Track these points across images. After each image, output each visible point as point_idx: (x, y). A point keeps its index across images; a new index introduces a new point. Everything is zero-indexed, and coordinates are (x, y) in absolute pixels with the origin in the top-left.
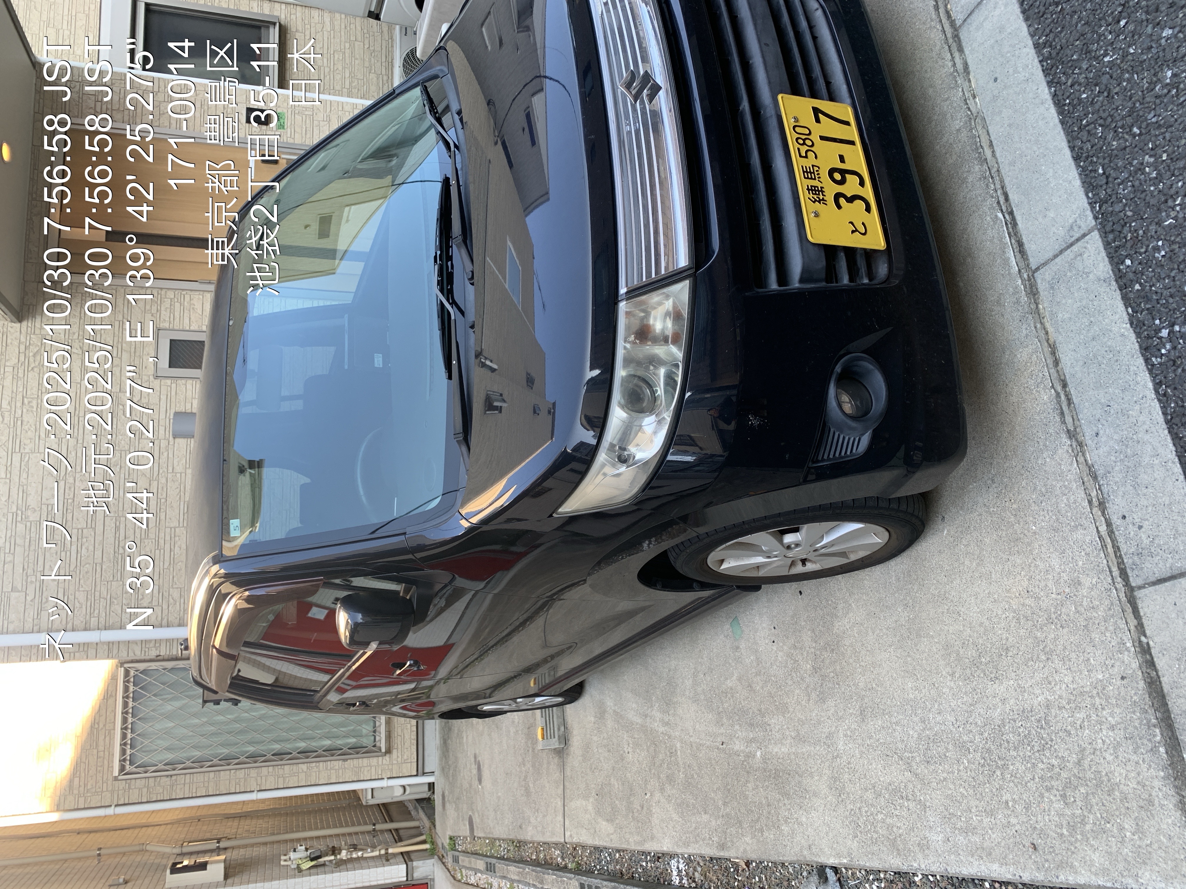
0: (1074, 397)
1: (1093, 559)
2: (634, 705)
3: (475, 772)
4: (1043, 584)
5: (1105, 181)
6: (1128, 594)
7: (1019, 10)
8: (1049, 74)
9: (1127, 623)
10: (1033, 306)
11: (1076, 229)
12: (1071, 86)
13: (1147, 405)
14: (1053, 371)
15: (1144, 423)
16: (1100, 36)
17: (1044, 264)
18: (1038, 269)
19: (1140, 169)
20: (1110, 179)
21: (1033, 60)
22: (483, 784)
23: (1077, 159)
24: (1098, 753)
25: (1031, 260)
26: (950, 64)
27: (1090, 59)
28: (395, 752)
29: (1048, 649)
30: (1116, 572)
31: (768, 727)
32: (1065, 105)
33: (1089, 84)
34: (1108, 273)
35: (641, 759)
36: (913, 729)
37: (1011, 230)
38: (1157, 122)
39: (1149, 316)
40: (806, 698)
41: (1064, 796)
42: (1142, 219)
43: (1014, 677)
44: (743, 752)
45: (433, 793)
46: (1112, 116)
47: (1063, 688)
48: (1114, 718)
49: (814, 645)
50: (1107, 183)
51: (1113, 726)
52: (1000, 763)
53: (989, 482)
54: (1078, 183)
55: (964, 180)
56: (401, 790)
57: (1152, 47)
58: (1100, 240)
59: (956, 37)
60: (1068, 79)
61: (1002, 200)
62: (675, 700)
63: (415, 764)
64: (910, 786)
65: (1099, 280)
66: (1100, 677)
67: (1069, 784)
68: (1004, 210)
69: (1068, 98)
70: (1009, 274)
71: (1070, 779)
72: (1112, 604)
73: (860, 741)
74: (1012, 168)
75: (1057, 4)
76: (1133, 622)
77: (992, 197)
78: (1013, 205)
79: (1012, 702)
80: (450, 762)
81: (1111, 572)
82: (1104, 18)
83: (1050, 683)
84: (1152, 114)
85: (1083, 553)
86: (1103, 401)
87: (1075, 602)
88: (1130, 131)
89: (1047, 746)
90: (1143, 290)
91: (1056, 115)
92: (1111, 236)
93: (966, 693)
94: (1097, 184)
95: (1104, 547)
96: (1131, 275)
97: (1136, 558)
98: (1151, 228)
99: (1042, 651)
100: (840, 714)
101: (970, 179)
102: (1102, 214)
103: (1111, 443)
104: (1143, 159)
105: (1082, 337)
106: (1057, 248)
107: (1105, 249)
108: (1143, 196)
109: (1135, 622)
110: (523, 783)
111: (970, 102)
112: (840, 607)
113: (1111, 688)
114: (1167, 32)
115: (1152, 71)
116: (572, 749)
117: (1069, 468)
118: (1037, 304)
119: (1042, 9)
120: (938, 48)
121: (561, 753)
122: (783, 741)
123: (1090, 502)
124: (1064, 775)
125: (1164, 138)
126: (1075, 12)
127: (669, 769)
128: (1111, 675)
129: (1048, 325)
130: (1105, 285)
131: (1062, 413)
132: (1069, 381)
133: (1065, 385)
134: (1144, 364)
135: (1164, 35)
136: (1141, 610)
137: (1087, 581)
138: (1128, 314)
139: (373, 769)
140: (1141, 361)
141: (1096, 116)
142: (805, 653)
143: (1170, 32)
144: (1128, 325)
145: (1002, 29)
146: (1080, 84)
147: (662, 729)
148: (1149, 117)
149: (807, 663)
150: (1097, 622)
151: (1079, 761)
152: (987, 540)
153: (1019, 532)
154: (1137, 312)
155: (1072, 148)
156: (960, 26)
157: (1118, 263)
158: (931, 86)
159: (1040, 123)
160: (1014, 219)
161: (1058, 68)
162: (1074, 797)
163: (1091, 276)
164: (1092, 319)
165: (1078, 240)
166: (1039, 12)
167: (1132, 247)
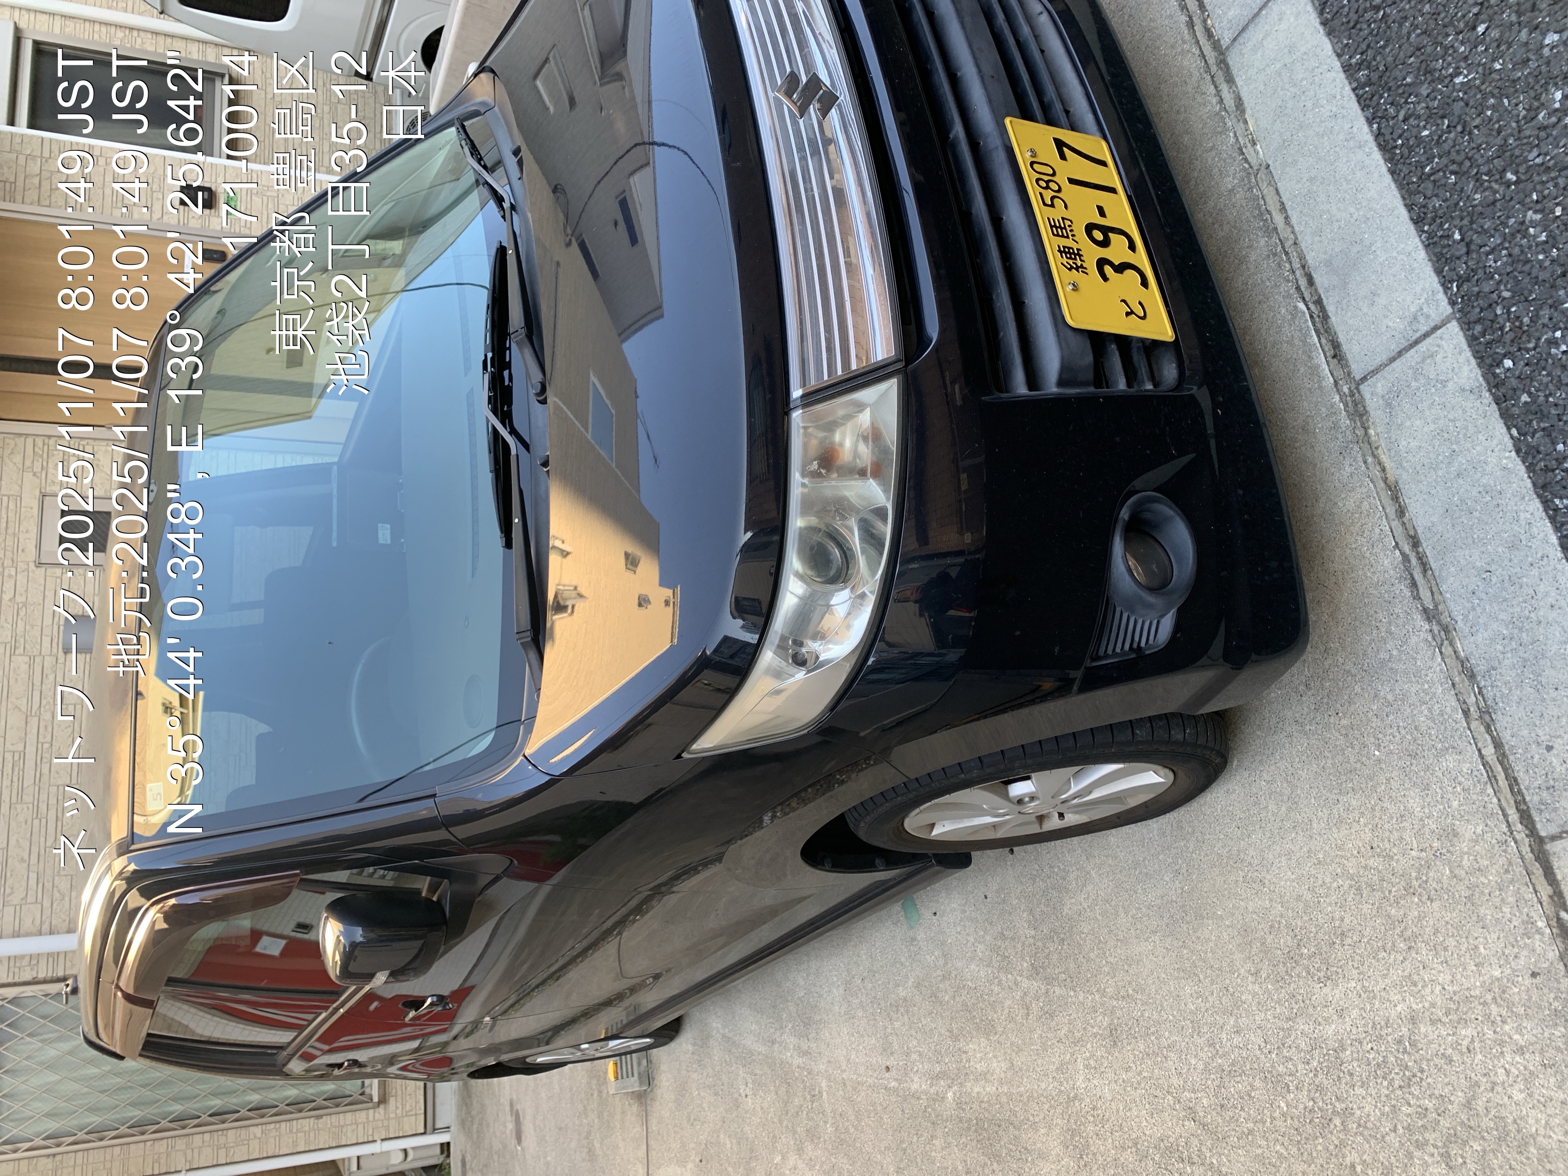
0: (1431, 561)
1: (1475, 797)
2: (754, 1027)
3: (511, 1126)
4: (1396, 834)
5: (1464, 250)
6: (1535, 847)
7: (1318, 20)
8: (1368, 106)
9: (1536, 892)
10: (1360, 432)
11: (1422, 319)
12: (1404, 121)
13: (1550, 569)
14: (1395, 524)
15: (1547, 594)
16: (1446, 49)
17: (1374, 372)
18: (1364, 379)
19: (1519, 231)
20: (1473, 247)
21: (1343, 88)
22: (524, 1144)
23: (1417, 221)
24: (1499, 1089)
25: (1353, 367)
26: (1214, 100)
27: (1433, 81)
28: (392, 1101)
29: (1409, 933)
30: (1514, 816)
31: (964, 1056)
32: (1396, 147)
33: (1432, 117)
34: (1478, 380)
35: (765, 1105)
36: (1196, 1056)
37: (1319, 325)
38: (1543, 164)
39: (1547, 440)
40: (1023, 1012)
41: (1446, 1157)
42: (1526, 300)
43: (1356, 976)
44: (926, 1093)
45: (448, 1156)
46: (1470, 159)
47: (1437, 991)
48: (1522, 1035)
49: (1033, 933)
50: (1468, 253)
51: (1522, 1048)
52: (1339, 1106)
53: (1302, 688)
54: (1422, 254)
55: (1243, 260)
56: (401, 1156)
57: (1528, 60)
58: (1461, 333)
59: (1223, 64)
60: (1398, 112)
61: (1303, 282)
62: (818, 1018)
63: (423, 1116)
64: (1195, 1142)
65: (1463, 390)
66: (1497, 973)
67: (1452, 1138)
68: (1307, 296)
69: (1400, 137)
70: (1320, 387)
71: (1455, 1131)
72: (1510, 864)
73: (1110, 1075)
74: (1317, 239)
75: (1377, 8)
76: (1546, 891)
77: (1288, 281)
78: (1321, 291)
79: (1355, 1013)
80: (474, 1113)
81: (1505, 815)
82: (1451, 23)
83: (1415, 985)
84: (1535, 152)
85: (1459, 789)
86: (1478, 564)
87: (1449, 861)
88: (1501, 178)
89: (1414, 1080)
90: (1534, 402)
91: (1382, 162)
92: (1478, 328)
93: (1279, 1002)
94: (1452, 256)
95: (1492, 778)
96: (1514, 382)
97: (1545, 794)
98: (1542, 313)
99: (1400, 936)
100: (1077, 1034)
101: (1253, 257)
102: (1462, 297)
103: (1495, 626)
104: (1525, 216)
105: (1440, 473)
106: (1394, 348)
107: (1470, 346)
108: (1527, 268)
109: (1549, 890)
110: (585, 1142)
111: (1249, 151)
112: (1072, 876)
113: (1516, 990)
114: (1552, 38)
115: (1532, 93)
116: (658, 1092)
117: (1430, 663)
118: (1366, 429)
119: (1354, 17)
120: (1195, 79)
121: (642, 1098)
122: (988, 1076)
123: (1466, 713)
124: (1445, 1123)
125: (1556, 185)
126: (1406, 18)
127: (810, 1119)
128: (1514, 970)
129: (1384, 458)
130: (1472, 397)
131: (1414, 584)
132: (1422, 537)
133: (1415, 543)
134: (1541, 509)
135: (1547, 42)
136: (1557, 871)
137: (1467, 831)
138: (1512, 437)
139: (361, 1127)
140: (1536, 505)
141: (1445, 160)
142: (1019, 946)
143: (1556, 37)
144: (1513, 454)
145: (1291, 49)
146: (1418, 117)
147: (798, 1061)
148: (1531, 157)
149: (1023, 959)
150: (1487, 891)
151: (1469, 1102)
152: (1303, 774)
153: (1352, 760)
154: (1525, 435)
155: (1409, 207)
156: (1228, 48)
157: (1491, 366)
158: (1186, 132)
159: (1358, 174)
160: (1323, 309)
161: (1381, 97)
162: (1462, 1157)
163: (1450, 385)
164: (1454, 447)
165: (1426, 335)
166: (1348, 22)
167: (1512, 341)
